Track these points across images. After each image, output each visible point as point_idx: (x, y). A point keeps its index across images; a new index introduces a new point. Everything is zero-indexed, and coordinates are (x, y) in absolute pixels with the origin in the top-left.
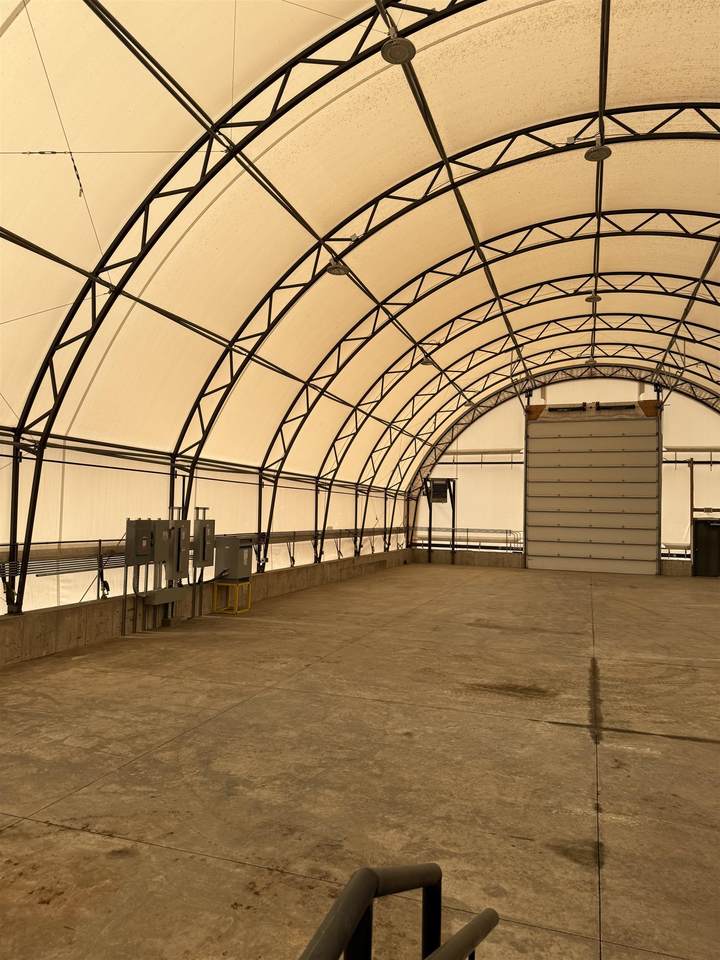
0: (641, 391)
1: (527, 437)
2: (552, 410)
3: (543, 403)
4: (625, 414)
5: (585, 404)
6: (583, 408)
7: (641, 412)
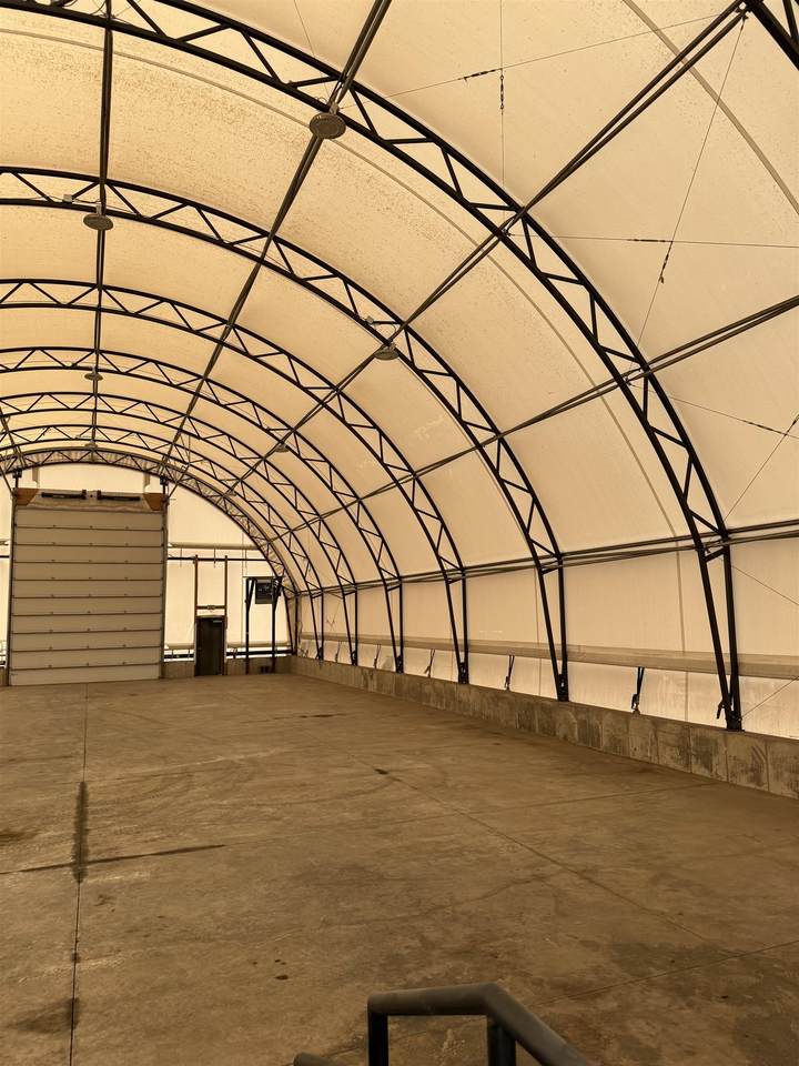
0: (147, 483)
1: (14, 525)
2: (46, 495)
3: (35, 487)
4: (130, 506)
5: (84, 492)
6: (83, 496)
7: (147, 505)
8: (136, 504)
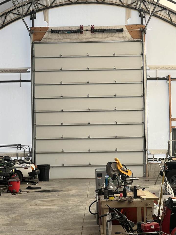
0: (128, 17)
2: (54, 32)
4: (116, 37)
5: (82, 27)
6: (80, 31)
8: (120, 35)
